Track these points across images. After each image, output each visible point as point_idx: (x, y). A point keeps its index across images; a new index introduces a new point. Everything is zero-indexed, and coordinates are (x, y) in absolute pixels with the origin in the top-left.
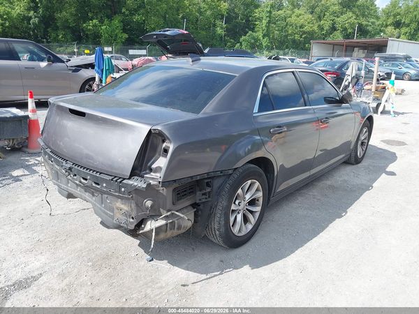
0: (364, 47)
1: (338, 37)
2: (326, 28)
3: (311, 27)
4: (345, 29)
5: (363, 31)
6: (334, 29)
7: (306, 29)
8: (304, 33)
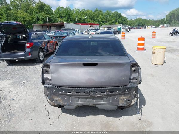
0: (55, 26)
1: (41, 22)
2: (35, 18)
3: (29, 18)
4: (43, 19)
5: (50, 20)
6: (38, 19)
7: (26, 19)
8: (26, 21)
